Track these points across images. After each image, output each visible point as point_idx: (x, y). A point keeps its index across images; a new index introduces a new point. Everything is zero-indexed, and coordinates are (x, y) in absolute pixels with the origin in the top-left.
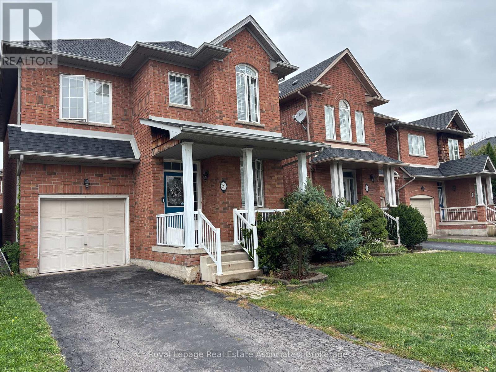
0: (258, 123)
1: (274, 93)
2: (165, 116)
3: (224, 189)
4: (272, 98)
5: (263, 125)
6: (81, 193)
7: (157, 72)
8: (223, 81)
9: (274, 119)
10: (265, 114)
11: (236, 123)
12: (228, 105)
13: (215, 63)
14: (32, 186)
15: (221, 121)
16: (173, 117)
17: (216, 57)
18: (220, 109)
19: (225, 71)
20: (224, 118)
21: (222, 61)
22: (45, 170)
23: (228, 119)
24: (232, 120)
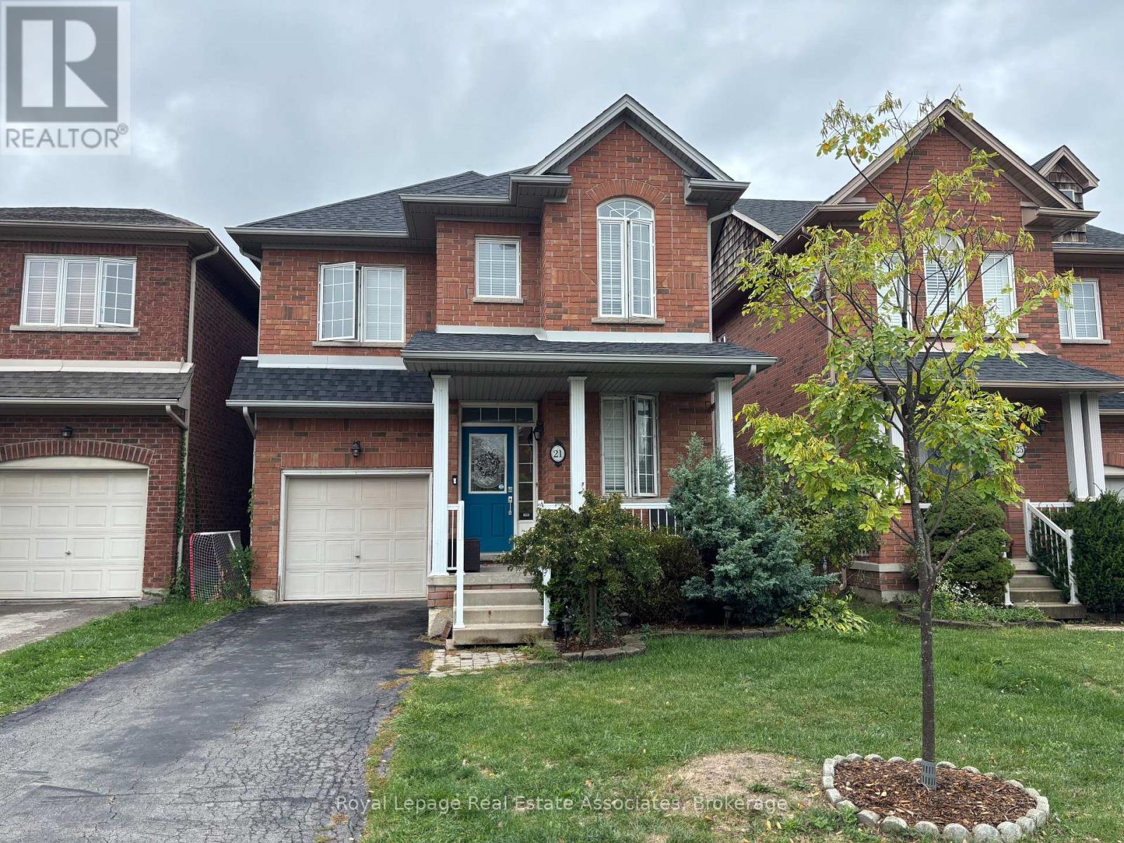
0: (652, 316)
1: (692, 247)
2: (465, 323)
3: (558, 459)
4: (688, 258)
5: (662, 321)
6: (347, 467)
7: (451, 241)
8: (567, 242)
9: (691, 303)
10: (666, 296)
11: (594, 324)
12: (576, 288)
13: (547, 207)
14: (272, 455)
15: (559, 323)
16: (481, 323)
17: (548, 196)
18: (558, 299)
19: (572, 220)
20: (564, 317)
21: (565, 201)
22: (291, 429)
23: (575, 317)
24: (583, 317)
